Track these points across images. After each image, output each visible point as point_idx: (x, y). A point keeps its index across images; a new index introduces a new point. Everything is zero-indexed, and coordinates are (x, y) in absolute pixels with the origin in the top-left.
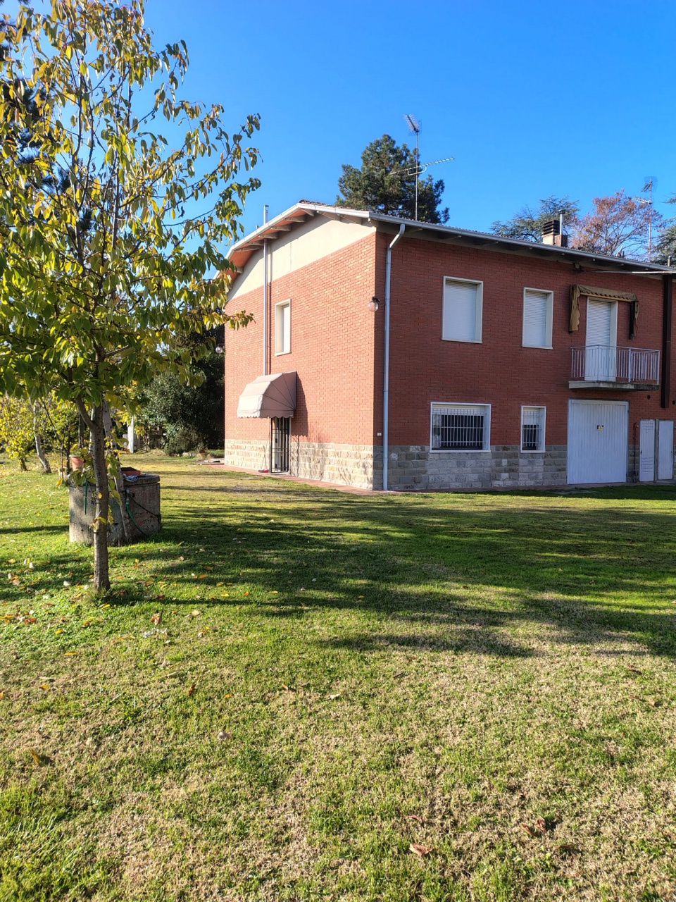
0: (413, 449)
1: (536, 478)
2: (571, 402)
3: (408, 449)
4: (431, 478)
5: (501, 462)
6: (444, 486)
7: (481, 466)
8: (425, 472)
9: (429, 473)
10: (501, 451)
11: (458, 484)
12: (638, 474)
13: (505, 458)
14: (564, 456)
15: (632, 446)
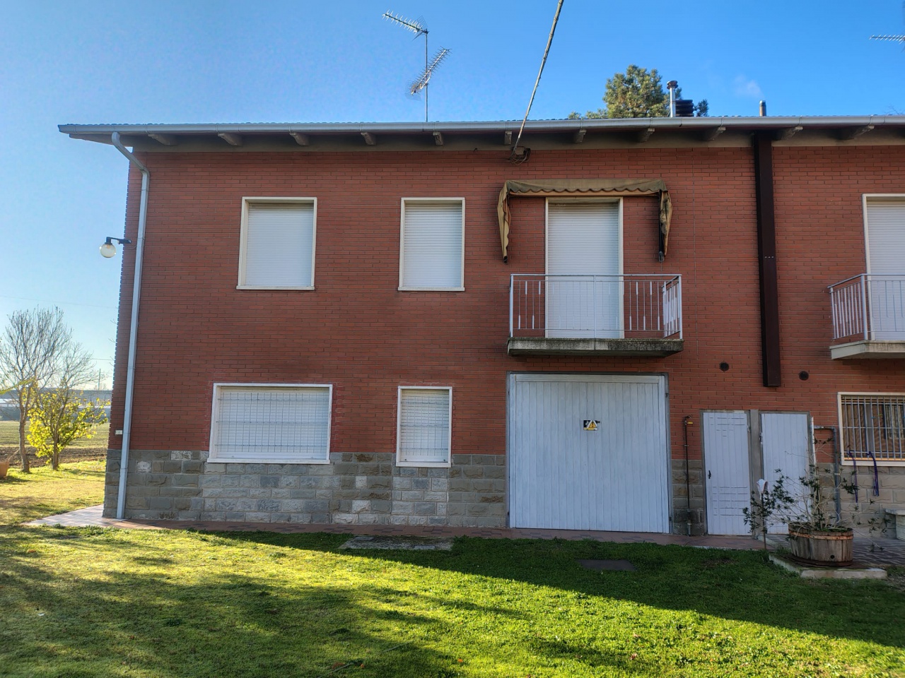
0: (177, 456)
1: (433, 511)
2: (513, 378)
3: (168, 455)
4: (209, 503)
5: (353, 482)
6: (234, 517)
7: (310, 487)
8: (199, 493)
9: (206, 493)
10: (354, 462)
11: (261, 515)
12: (704, 517)
13: (364, 473)
14: (502, 474)
15: (681, 461)
